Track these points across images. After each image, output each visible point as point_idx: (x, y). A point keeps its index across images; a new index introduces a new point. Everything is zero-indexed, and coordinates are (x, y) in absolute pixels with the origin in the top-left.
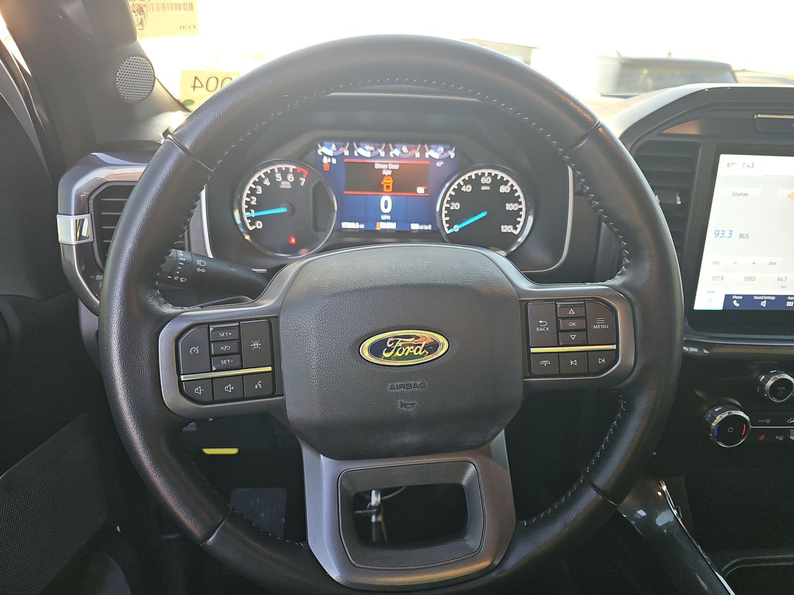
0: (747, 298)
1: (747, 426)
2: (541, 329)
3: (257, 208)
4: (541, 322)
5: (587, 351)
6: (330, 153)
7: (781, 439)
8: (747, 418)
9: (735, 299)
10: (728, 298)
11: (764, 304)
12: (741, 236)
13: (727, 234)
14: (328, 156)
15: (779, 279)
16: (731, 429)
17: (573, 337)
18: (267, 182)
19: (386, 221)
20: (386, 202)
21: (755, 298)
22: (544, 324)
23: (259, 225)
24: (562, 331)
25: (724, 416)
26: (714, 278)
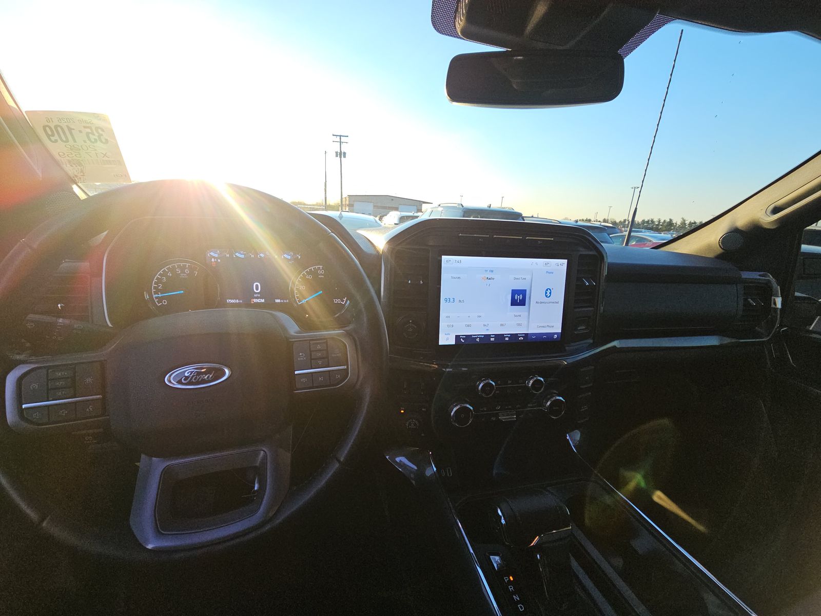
0: (468, 337)
1: (472, 414)
2: (301, 359)
3: (162, 292)
4: (301, 354)
5: (329, 371)
6: (216, 256)
7: (494, 419)
8: (471, 408)
9: (461, 338)
10: (457, 337)
11: (478, 340)
12: (460, 301)
13: (452, 300)
14: (214, 258)
15: (484, 325)
16: (463, 416)
17: (320, 362)
18: (170, 274)
19: (257, 298)
20: (257, 286)
21: (473, 336)
22: (303, 355)
23: (165, 302)
24: (313, 359)
25: (457, 408)
26: (448, 326)
